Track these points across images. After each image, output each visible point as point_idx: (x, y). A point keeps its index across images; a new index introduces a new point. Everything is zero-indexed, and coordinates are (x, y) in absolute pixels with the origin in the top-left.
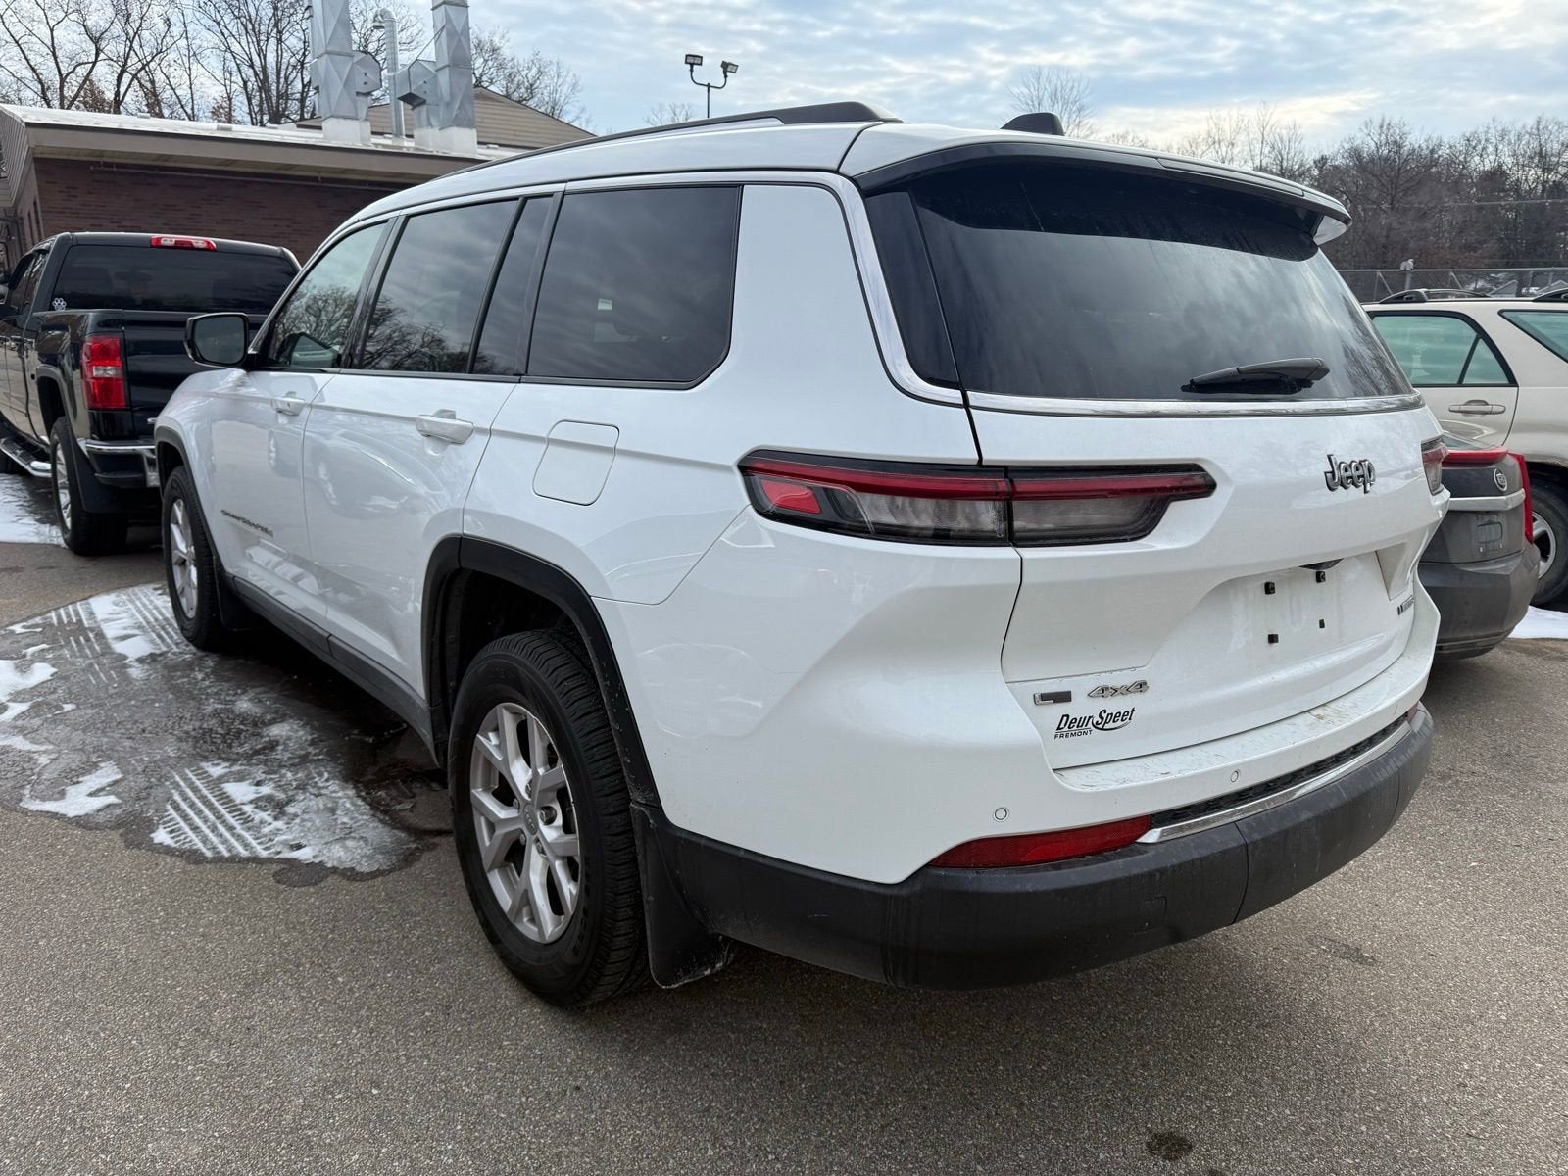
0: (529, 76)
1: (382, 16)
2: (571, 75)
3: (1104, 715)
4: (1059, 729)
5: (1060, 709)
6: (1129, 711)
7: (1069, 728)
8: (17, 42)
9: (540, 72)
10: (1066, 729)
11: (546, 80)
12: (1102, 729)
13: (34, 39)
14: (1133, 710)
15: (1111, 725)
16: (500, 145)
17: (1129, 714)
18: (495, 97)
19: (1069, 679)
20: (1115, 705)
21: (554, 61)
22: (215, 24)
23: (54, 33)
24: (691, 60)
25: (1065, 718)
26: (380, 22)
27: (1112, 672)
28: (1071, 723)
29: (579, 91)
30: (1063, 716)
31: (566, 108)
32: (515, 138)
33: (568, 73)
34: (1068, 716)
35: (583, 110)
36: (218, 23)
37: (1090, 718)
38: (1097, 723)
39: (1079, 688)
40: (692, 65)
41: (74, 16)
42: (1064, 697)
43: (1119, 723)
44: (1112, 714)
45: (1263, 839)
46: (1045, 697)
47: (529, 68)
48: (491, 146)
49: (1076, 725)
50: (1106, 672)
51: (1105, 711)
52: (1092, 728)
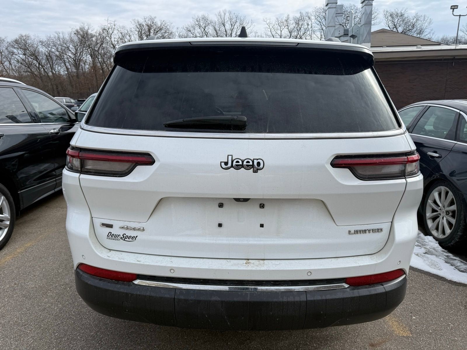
0: (413, 22)
1: (349, 13)
2: (429, 19)
3: (125, 236)
4: (108, 236)
5: (108, 230)
6: (135, 236)
7: (111, 236)
8: (273, 36)
9: (417, 20)
10: (110, 237)
11: (419, 22)
12: (124, 240)
13: (277, 34)
14: (137, 237)
15: (127, 239)
16: (387, 46)
17: (134, 238)
18: (387, 31)
19: (113, 221)
20: (129, 233)
21: (423, 15)
22: (319, 23)
23: (282, 32)
24: (453, 7)
25: (110, 233)
26: (349, 15)
27: (130, 222)
28: (112, 235)
29: (431, 24)
30: (109, 232)
31: (425, 30)
32: (393, 43)
33: (428, 18)
34: (111, 233)
35: (432, 30)
36: (320, 22)
37: (119, 235)
38: (122, 237)
39: (117, 224)
40: (453, 9)
41: (286, 27)
42: (110, 226)
43: (131, 240)
44: (128, 236)
45: (185, 300)
46: (103, 225)
47: (413, 19)
48: (384, 47)
49: (114, 236)
50: (128, 221)
51: (125, 234)
52: (120, 239)
